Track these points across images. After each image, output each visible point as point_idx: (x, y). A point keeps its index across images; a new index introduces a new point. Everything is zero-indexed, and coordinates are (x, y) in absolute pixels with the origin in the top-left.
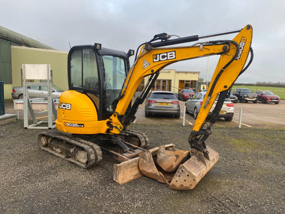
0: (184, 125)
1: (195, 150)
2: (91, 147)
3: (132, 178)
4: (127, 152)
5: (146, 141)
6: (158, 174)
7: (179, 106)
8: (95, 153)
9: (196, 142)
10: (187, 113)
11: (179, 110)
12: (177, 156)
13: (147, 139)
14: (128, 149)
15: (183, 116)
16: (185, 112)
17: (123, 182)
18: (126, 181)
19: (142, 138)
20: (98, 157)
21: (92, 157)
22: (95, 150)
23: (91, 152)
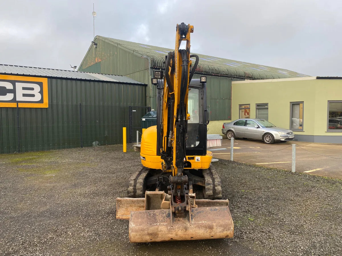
2: (136, 180)
5: (214, 190)
18: (124, 218)
19: (209, 184)
20: (137, 190)
21: (130, 189)
22: (136, 183)
23: (131, 184)
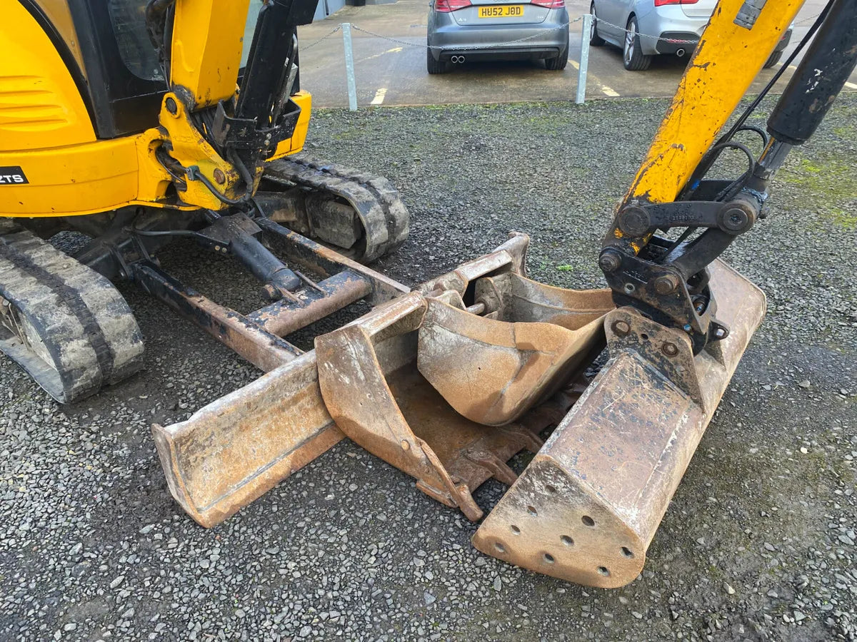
0: (581, 99)
1: (638, 321)
2: (68, 297)
3: (282, 467)
4: (277, 298)
5: (391, 221)
6: (417, 452)
7: (563, 18)
8: (92, 328)
9: (650, 276)
10: (597, 42)
11: (563, 35)
12: (528, 354)
13: (398, 208)
14: (289, 277)
15: (582, 59)
16: (587, 39)
17: (224, 507)
18: (240, 495)
19: (368, 205)
20: (114, 346)
21: (72, 356)
22: (90, 315)
23: (63, 329)
